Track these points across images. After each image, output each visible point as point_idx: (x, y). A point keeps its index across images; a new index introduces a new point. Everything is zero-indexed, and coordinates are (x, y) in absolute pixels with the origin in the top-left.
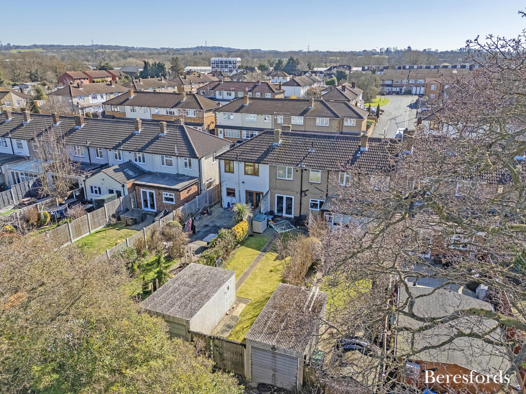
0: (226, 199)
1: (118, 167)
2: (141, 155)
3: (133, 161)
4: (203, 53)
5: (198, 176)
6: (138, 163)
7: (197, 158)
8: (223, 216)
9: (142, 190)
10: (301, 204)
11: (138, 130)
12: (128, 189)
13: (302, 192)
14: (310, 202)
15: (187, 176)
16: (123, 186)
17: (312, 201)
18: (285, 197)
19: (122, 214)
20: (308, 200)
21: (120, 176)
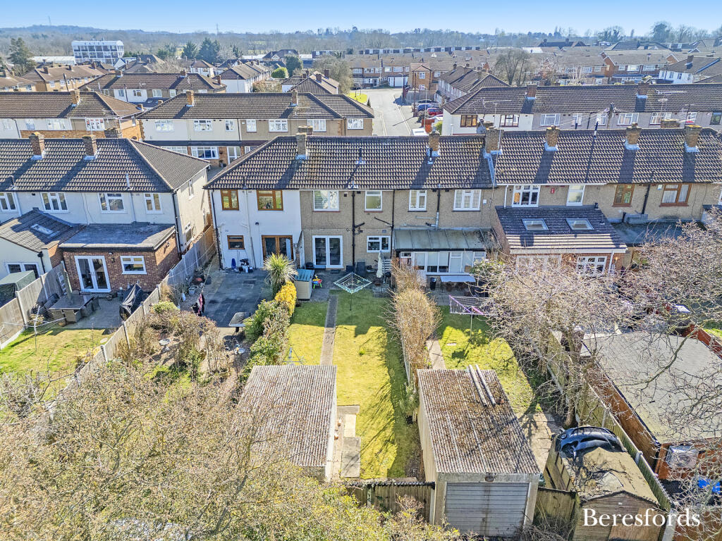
0: (228, 255)
1: (19, 223)
2: (57, 196)
3: (42, 208)
4: (49, 36)
5: (174, 222)
6: (52, 212)
7: (171, 191)
8: (231, 282)
9: (77, 258)
10: (354, 245)
11: (40, 154)
12: (51, 258)
13: (354, 226)
14: (368, 241)
15: (154, 224)
16: (41, 255)
17: (370, 239)
18: (328, 238)
19: (51, 306)
20: (363, 240)
21: (27, 237)
